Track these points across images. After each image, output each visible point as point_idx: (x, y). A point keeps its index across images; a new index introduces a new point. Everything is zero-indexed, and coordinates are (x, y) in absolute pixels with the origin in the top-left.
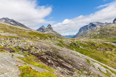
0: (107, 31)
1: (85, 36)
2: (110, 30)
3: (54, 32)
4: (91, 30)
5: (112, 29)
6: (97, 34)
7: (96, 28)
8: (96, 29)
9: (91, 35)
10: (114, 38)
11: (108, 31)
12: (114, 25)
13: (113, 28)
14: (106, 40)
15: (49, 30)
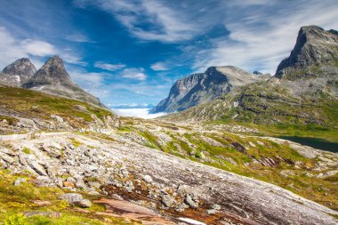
0: (261, 99)
1: (194, 114)
2: (269, 98)
3: (75, 89)
4: (210, 90)
5: (275, 94)
6: (230, 107)
7: (227, 85)
8: (228, 89)
9: (211, 109)
10: (278, 123)
11: (263, 101)
12: (277, 81)
13: (277, 91)
14: (257, 130)
15: (50, 79)
